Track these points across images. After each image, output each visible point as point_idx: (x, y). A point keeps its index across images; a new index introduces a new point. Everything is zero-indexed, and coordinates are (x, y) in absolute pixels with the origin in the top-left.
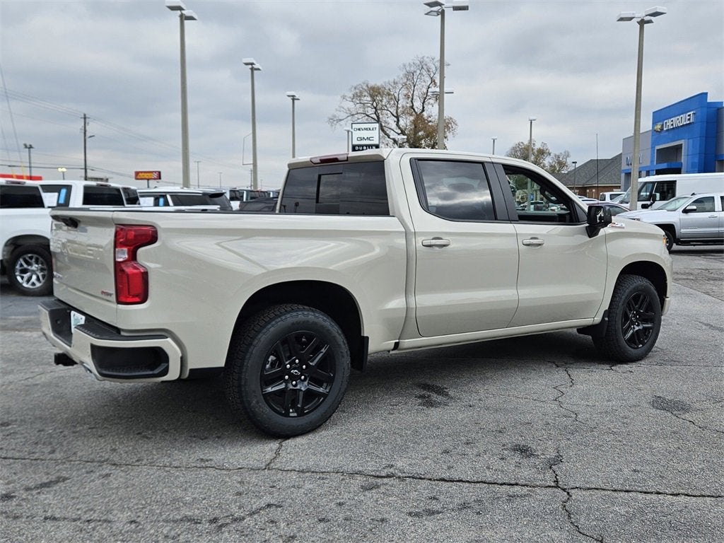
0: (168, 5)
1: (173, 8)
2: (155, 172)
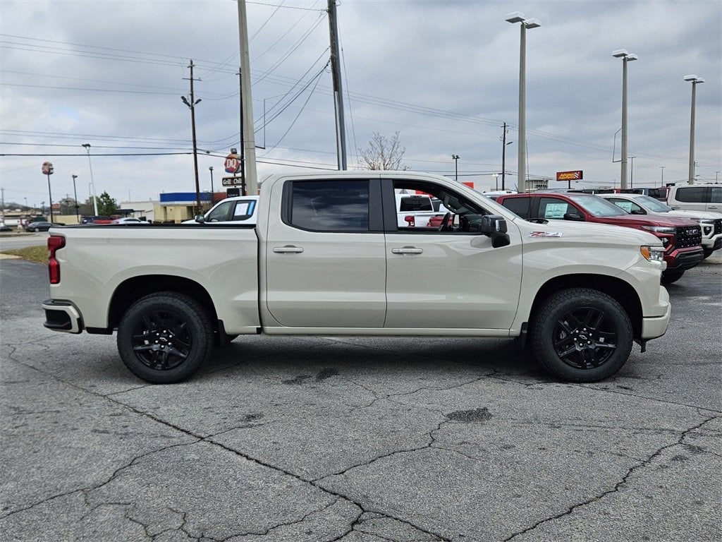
0: (507, 19)
1: (513, 21)
2: (577, 172)
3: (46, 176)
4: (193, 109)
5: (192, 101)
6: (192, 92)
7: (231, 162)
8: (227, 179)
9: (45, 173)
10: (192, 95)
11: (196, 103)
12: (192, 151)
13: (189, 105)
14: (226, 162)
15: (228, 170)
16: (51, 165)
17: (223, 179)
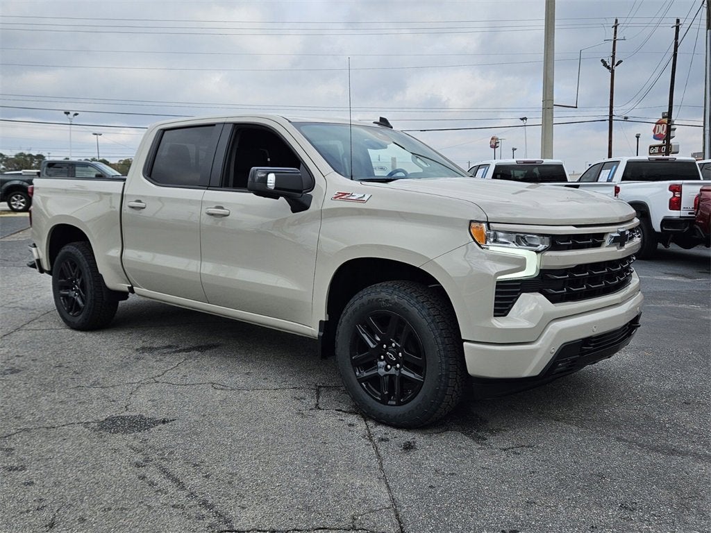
3: (493, 149)
4: (613, 72)
5: (613, 64)
6: (614, 53)
7: (661, 127)
8: (654, 147)
9: (491, 147)
10: (613, 57)
11: (617, 65)
12: (608, 118)
13: (608, 68)
14: (656, 127)
15: (656, 137)
16: (497, 139)
17: (650, 147)
